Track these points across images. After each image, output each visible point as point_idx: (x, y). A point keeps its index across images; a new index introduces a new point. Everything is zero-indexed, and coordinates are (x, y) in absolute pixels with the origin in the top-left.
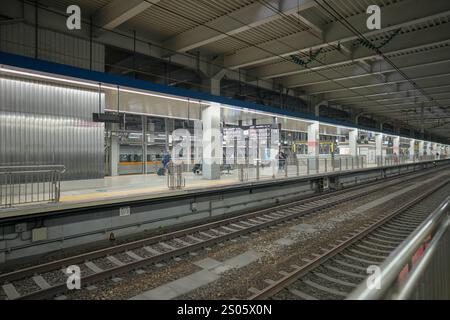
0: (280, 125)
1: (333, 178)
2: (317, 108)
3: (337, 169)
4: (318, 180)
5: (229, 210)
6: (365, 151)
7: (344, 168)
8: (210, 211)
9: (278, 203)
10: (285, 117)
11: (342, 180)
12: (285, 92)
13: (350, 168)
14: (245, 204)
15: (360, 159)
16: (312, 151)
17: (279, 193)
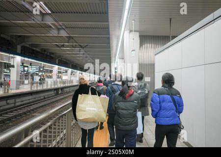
0: (44, 67)
1: (62, 89)
2: (57, 60)
3: (64, 85)
4: (57, 90)
5: (23, 103)
6: (73, 78)
7: (67, 85)
8: (15, 103)
9: (44, 98)
10: (42, 63)
11: (65, 90)
12: (46, 53)
13: (69, 85)
14: (29, 100)
15: (71, 81)
16: (55, 77)
17: (42, 95)
